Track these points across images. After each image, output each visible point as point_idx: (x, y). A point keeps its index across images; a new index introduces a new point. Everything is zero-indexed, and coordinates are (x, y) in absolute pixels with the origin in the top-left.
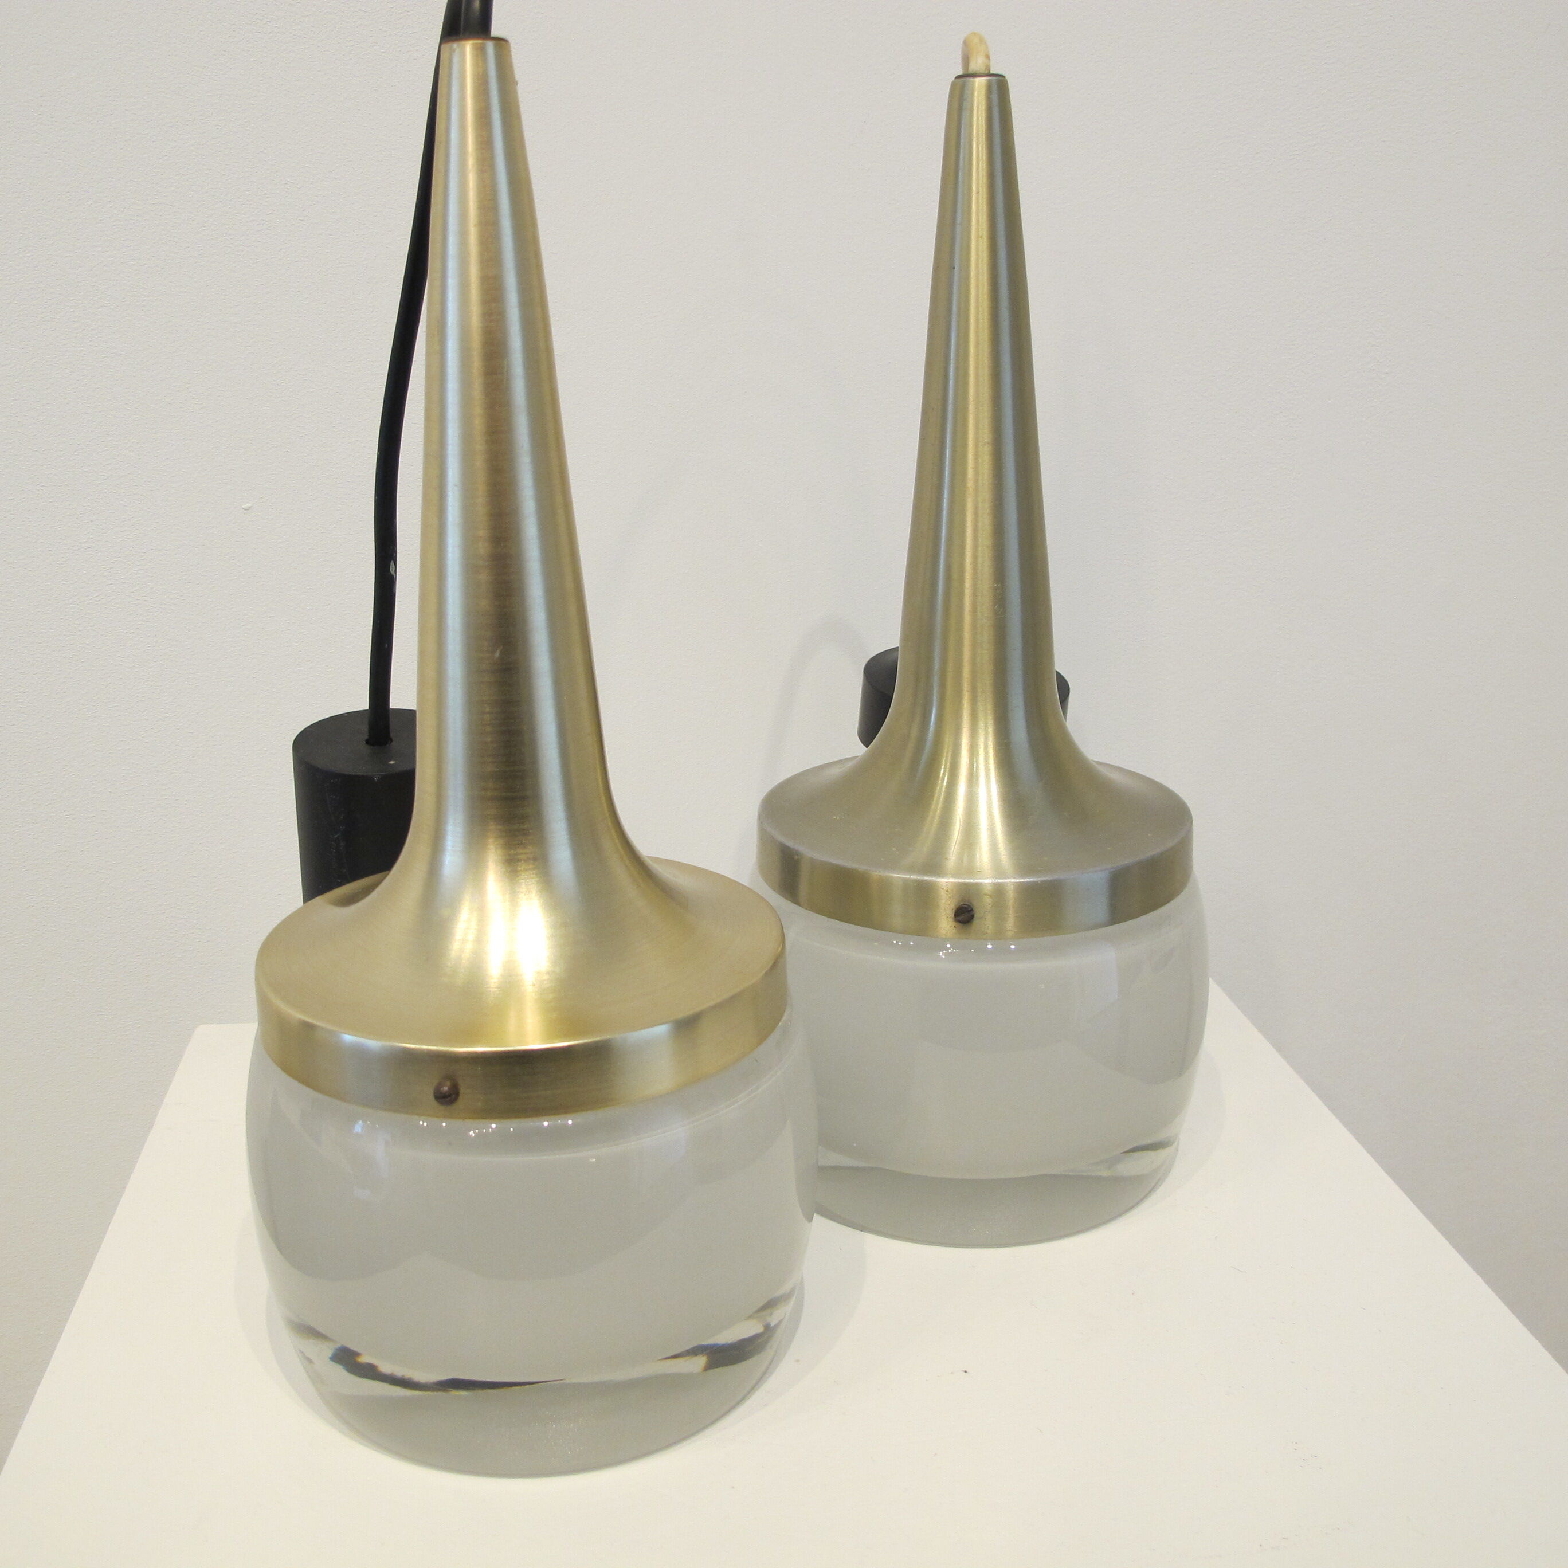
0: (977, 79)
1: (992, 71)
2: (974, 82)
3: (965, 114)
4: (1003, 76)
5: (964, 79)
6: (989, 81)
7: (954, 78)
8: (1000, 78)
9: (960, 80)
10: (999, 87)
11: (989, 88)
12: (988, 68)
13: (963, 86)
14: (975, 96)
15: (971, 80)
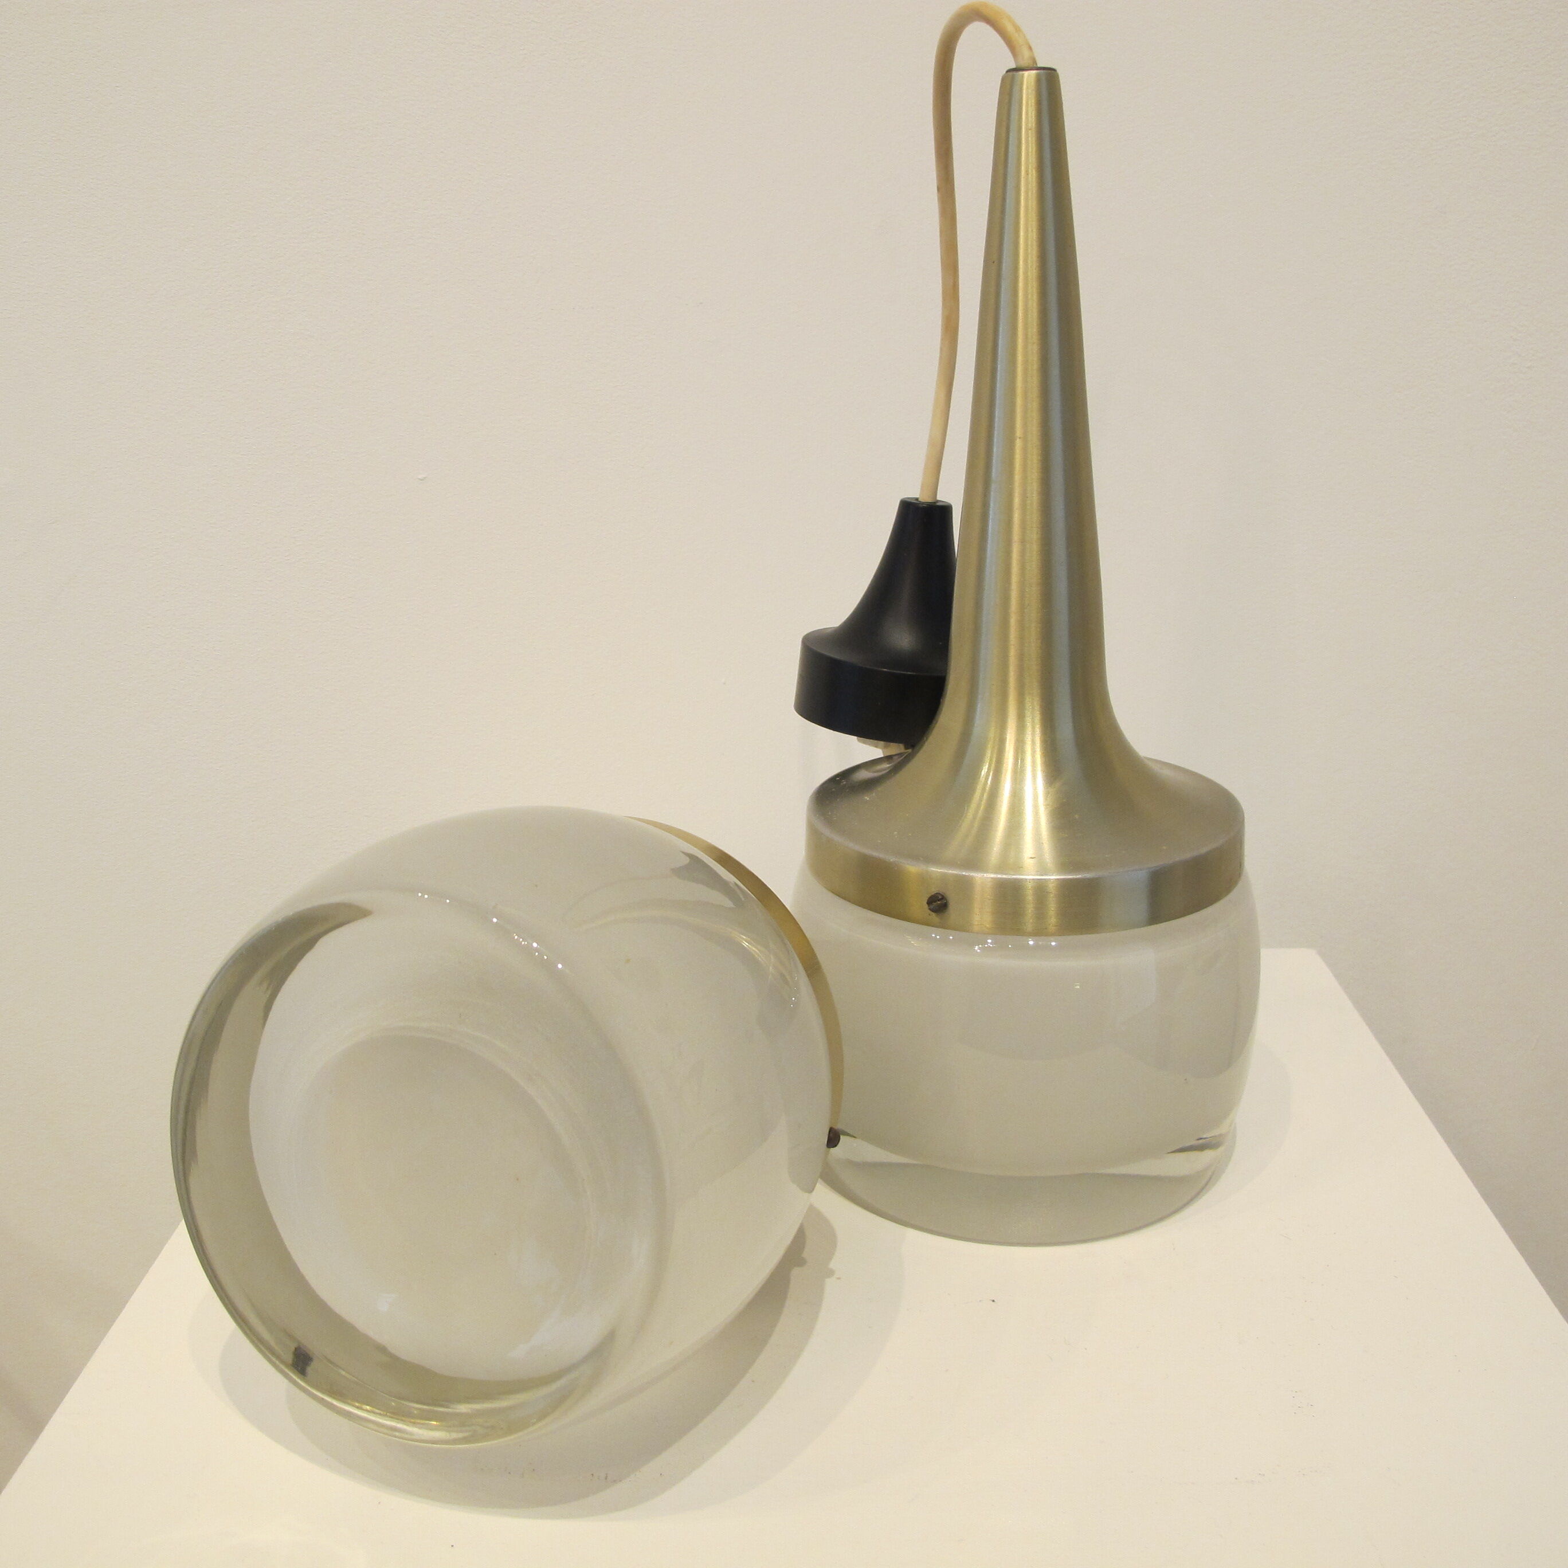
0: (1026, 73)
1: (1040, 65)
2: (1023, 76)
3: (1015, 107)
4: (1051, 69)
5: (1015, 73)
6: (1037, 74)
7: (1005, 72)
8: (1049, 71)
9: (1010, 74)
10: (1049, 80)
11: (1038, 80)
12: (1035, 62)
13: (1013, 78)
14: (1025, 87)
15: (1021, 73)
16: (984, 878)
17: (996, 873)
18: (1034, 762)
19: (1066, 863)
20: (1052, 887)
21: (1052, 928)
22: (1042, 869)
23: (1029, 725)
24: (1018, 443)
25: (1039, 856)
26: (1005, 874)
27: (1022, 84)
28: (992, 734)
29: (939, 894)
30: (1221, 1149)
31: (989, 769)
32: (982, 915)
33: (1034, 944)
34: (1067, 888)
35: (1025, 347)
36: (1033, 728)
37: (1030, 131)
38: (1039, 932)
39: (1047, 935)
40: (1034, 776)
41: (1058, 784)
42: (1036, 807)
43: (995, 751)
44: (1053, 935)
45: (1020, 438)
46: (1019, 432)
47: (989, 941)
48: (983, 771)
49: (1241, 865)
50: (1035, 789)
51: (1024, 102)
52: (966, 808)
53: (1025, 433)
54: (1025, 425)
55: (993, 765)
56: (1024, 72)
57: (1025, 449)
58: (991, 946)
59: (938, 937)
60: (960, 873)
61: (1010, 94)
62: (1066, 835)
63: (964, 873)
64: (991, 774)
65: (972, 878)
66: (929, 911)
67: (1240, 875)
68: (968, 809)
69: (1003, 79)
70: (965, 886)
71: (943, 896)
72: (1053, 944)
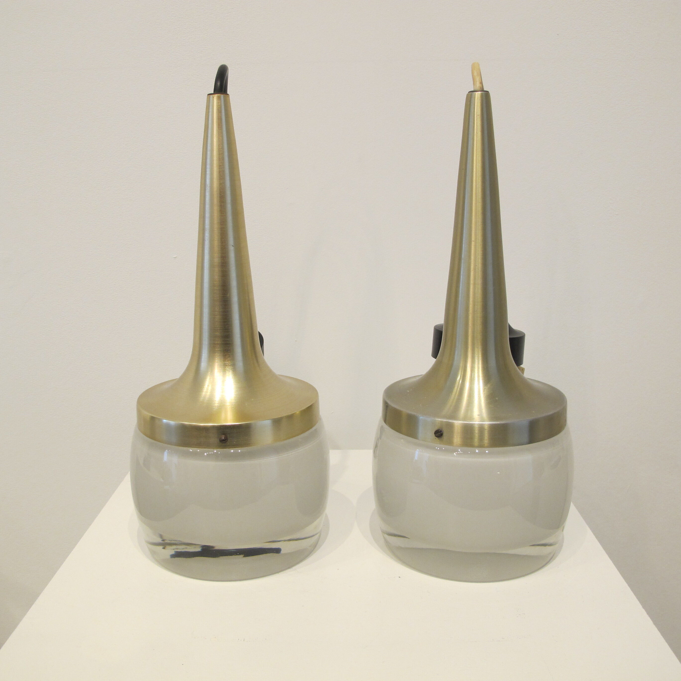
0: (477, 93)
1: (485, 90)
3: (472, 107)
4: (488, 92)
6: (482, 94)
7: (468, 92)
8: (487, 92)
10: (486, 97)
11: (482, 96)
12: (483, 88)
13: (471, 95)
14: (476, 98)
16: (458, 423)
17: (462, 421)
18: (478, 376)
19: (492, 418)
20: (486, 427)
21: (486, 445)
22: (482, 419)
23: (476, 360)
24: (473, 243)
25: (480, 415)
26: (468, 422)
27: (475, 98)
28: (461, 365)
29: (440, 430)
30: (557, 545)
32: (457, 439)
34: (493, 428)
35: (476, 204)
36: (478, 362)
37: (478, 116)
38: (481, 446)
39: (484, 447)
41: (489, 385)
42: (479, 394)
43: (463, 371)
44: (487, 447)
45: (473, 241)
46: (473, 239)
47: (459, 450)
48: (458, 378)
49: (566, 421)
50: (479, 387)
51: (476, 104)
52: (450, 395)
53: (476, 239)
54: (476, 235)
55: (462, 377)
56: (475, 93)
57: (475, 246)
58: (461, 452)
59: (438, 449)
60: (448, 421)
61: (470, 101)
62: (493, 406)
63: (450, 421)
64: (461, 380)
65: (454, 423)
66: (435, 437)
67: (565, 425)
68: (451, 395)
69: (467, 95)
70: (450, 426)
71: (441, 430)
72: (487, 452)
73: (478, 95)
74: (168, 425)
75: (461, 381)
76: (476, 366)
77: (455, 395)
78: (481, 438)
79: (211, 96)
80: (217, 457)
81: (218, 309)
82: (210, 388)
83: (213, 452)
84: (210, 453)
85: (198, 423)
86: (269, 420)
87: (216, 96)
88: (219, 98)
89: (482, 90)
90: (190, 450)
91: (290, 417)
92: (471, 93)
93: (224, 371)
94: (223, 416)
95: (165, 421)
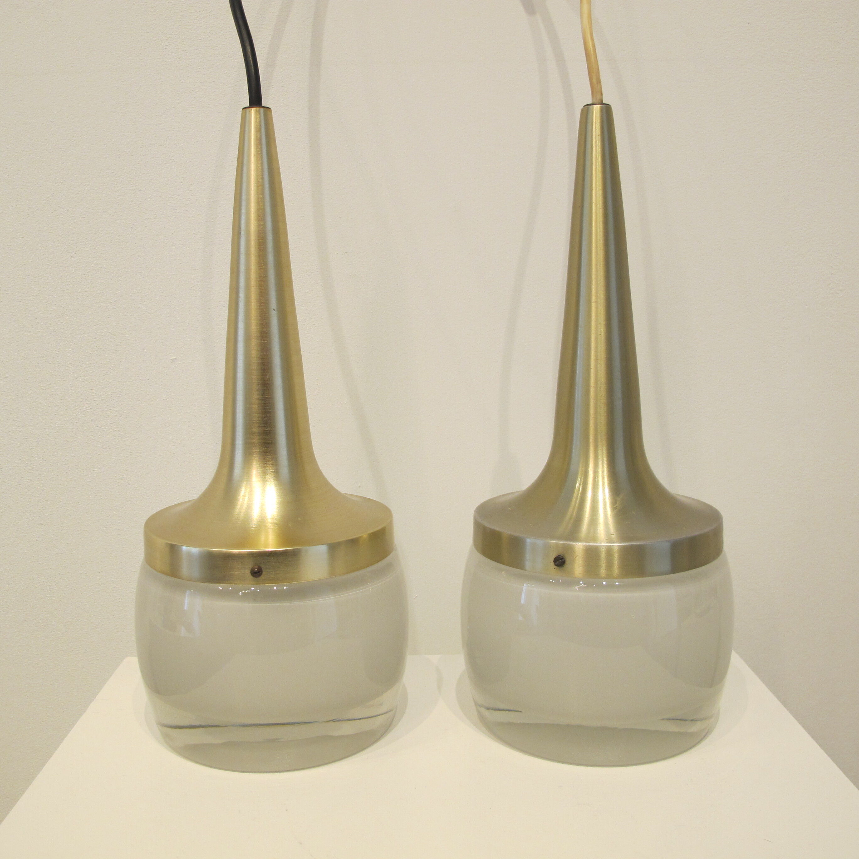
0: (595, 106)
1: (604, 102)
3: (588, 125)
5: (589, 106)
6: (601, 107)
7: (583, 106)
8: (608, 106)
10: (607, 111)
11: (602, 110)
12: (602, 101)
13: (588, 109)
15: (592, 106)
16: (579, 546)
17: (585, 542)
19: (623, 537)
20: (616, 549)
21: (616, 574)
22: (610, 540)
24: (593, 305)
25: (607, 534)
26: (592, 543)
27: (593, 112)
29: (560, 556)
31: (580, 484)
33: (606, 584)
34: (625, 551)
38: (609, 576)
39: (614, 578)
40: (604, 489)
44: (617, 578)
46: (593, 299)
47: (581, 582)
51: (594, 124)
57: (597, 308)
58: (584, 585)
59: (554, 581)
61: (587, 117)
65: (574, 545)
66: (555, 566)
69: (582, 110)
70: (570, 549)
71: (562, 557)
72: (617, 583)
73: (596, 108)
74: (189, 554)
75: (581, 489)
76: (600, 470)
77: (574, 508)
78: (610, 565)
79: (248, 110)
80: (254, 597)
81: (256, 396)
82: (246, 499)
83: (250, 589)
84: (246, 591)
85: (230, 549)
86: (324, 546)
87: (253, 110)
88: (258, 113)
89: (601, 103)
90: (220, 588)
91: (354, 542)
92: (587, 106)
93: (264, 480)
94: (263, 538)
95: (184, 548)
